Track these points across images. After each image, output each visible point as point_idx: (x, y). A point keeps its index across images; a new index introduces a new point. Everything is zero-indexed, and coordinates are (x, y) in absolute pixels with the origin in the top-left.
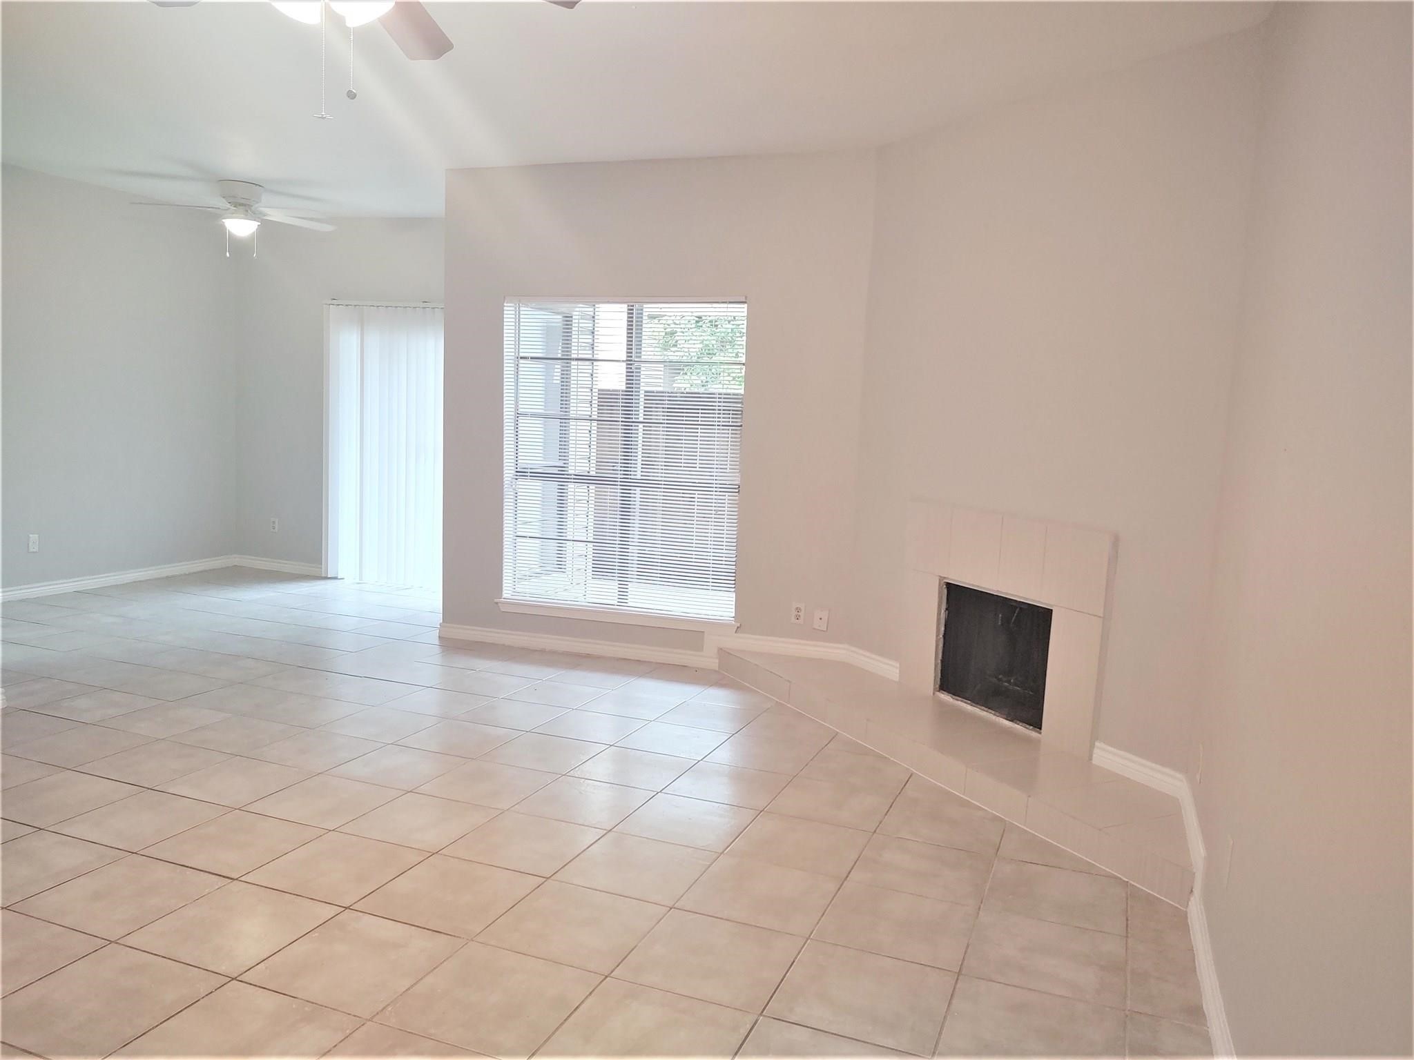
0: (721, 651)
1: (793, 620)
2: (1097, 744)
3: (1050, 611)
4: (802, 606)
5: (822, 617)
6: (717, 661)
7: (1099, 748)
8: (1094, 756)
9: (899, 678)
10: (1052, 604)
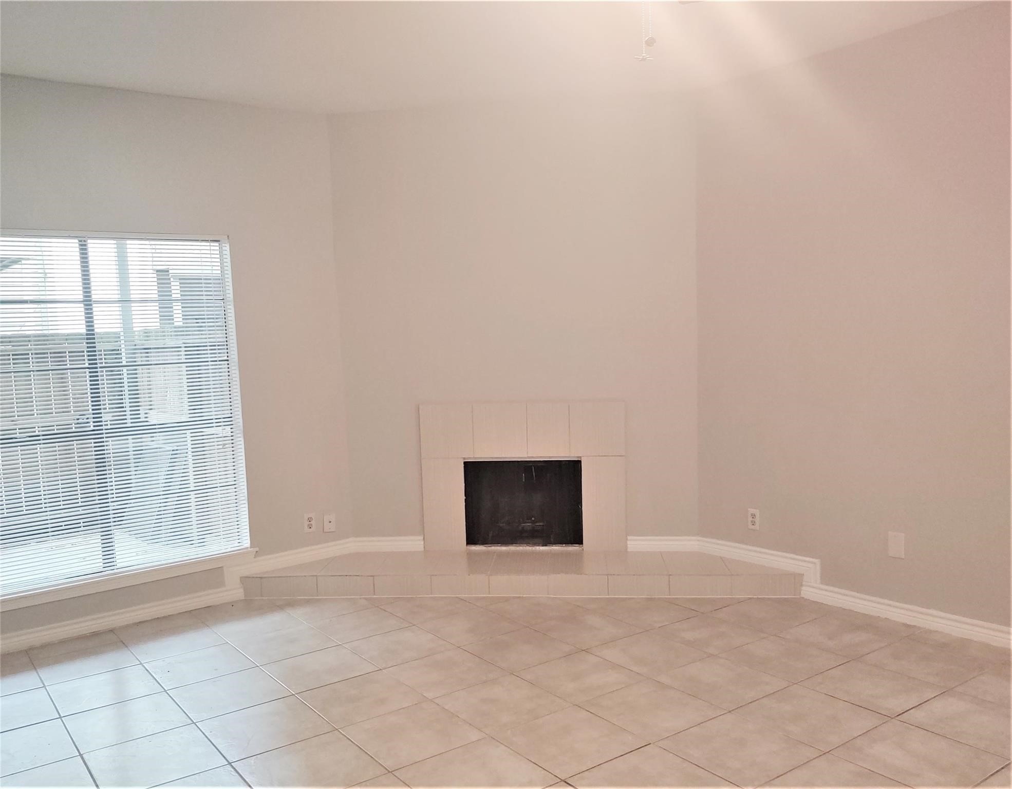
0: (244, 580)
1: (307, 529)
2: (629, 538)
3: (579, 462)
4: (312, 515)
5: (331, 520)
6: (242, 590)
7: (631, 540)
8: (628, 546)
9: (424, 547)
10: (580, 456)
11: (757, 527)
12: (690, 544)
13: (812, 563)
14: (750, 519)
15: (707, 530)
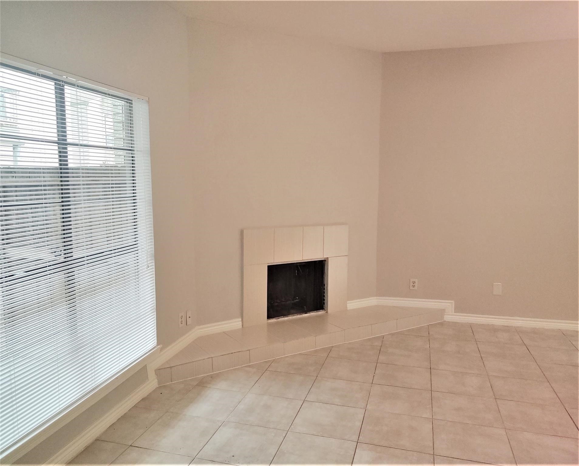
0: (158, 371)
1: (180, 325)
4: (182, 314)
5: (190, 316)
6: (157, 380)
7: (349, 303)
8: (348, 307)
9: (242, 325)
10: (328, 257)
11: (416, 288)
12: (372, 301)
13: (450, 303)
14: (412, 284)
15: (381, 292)
